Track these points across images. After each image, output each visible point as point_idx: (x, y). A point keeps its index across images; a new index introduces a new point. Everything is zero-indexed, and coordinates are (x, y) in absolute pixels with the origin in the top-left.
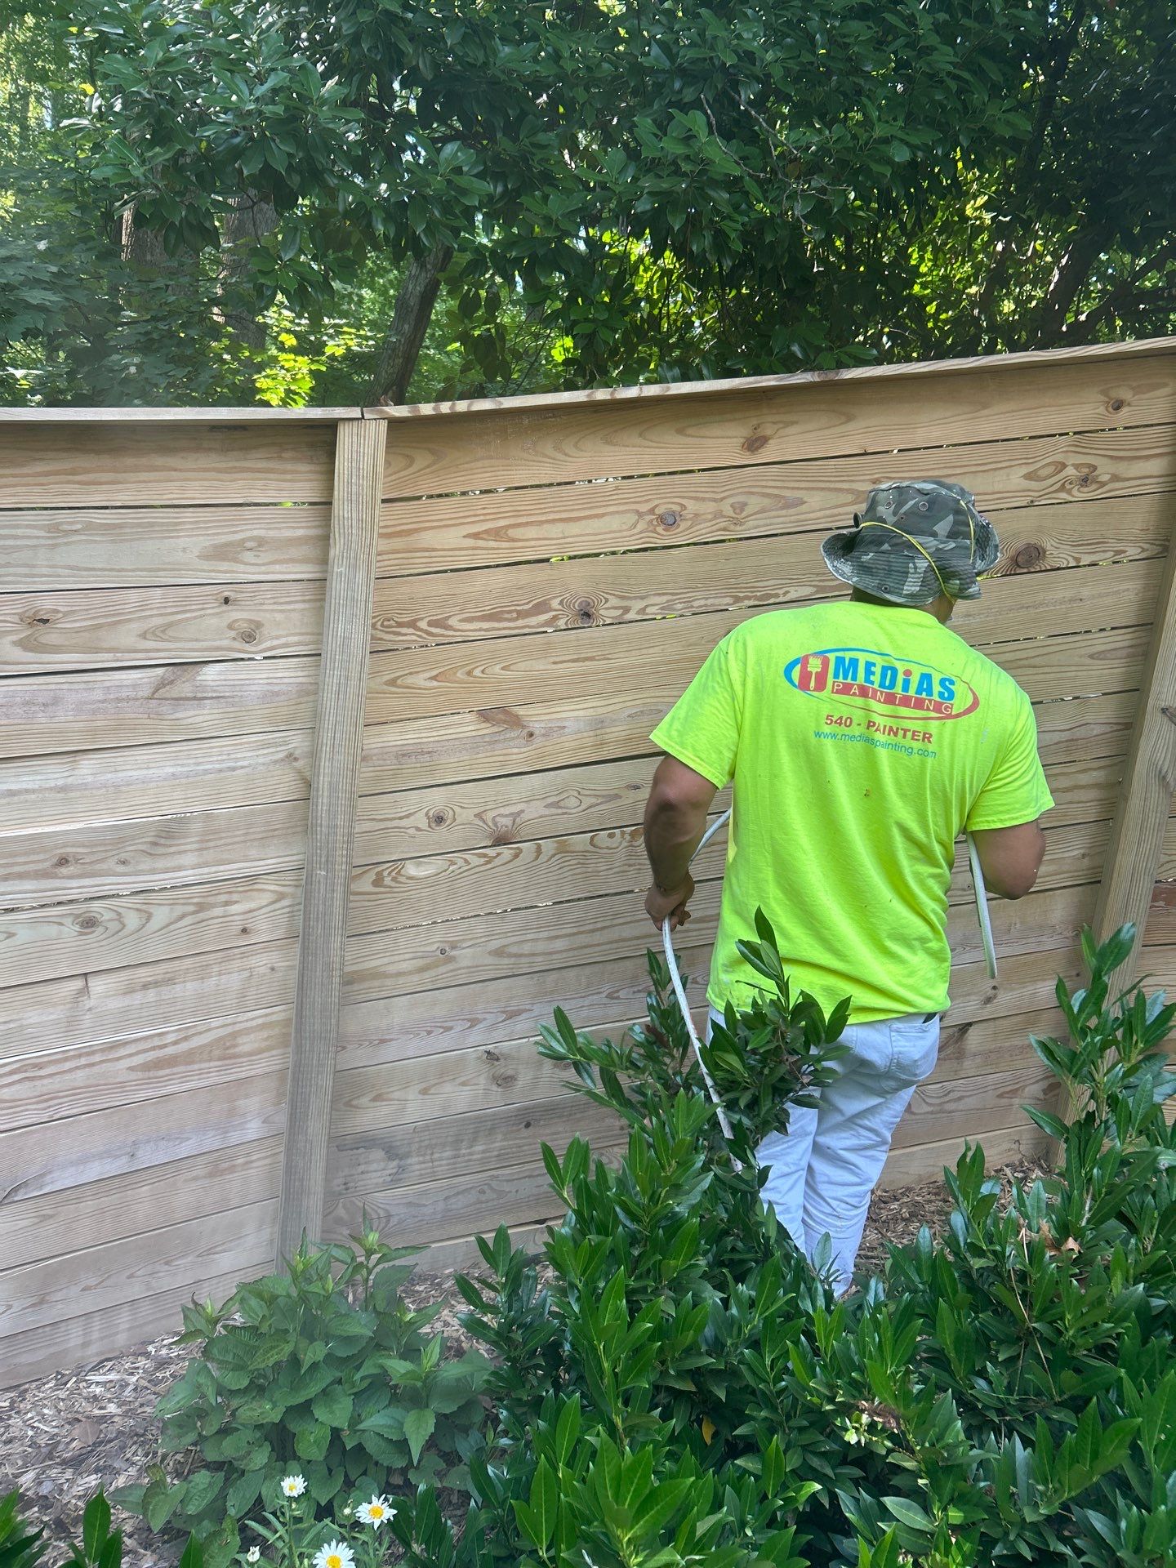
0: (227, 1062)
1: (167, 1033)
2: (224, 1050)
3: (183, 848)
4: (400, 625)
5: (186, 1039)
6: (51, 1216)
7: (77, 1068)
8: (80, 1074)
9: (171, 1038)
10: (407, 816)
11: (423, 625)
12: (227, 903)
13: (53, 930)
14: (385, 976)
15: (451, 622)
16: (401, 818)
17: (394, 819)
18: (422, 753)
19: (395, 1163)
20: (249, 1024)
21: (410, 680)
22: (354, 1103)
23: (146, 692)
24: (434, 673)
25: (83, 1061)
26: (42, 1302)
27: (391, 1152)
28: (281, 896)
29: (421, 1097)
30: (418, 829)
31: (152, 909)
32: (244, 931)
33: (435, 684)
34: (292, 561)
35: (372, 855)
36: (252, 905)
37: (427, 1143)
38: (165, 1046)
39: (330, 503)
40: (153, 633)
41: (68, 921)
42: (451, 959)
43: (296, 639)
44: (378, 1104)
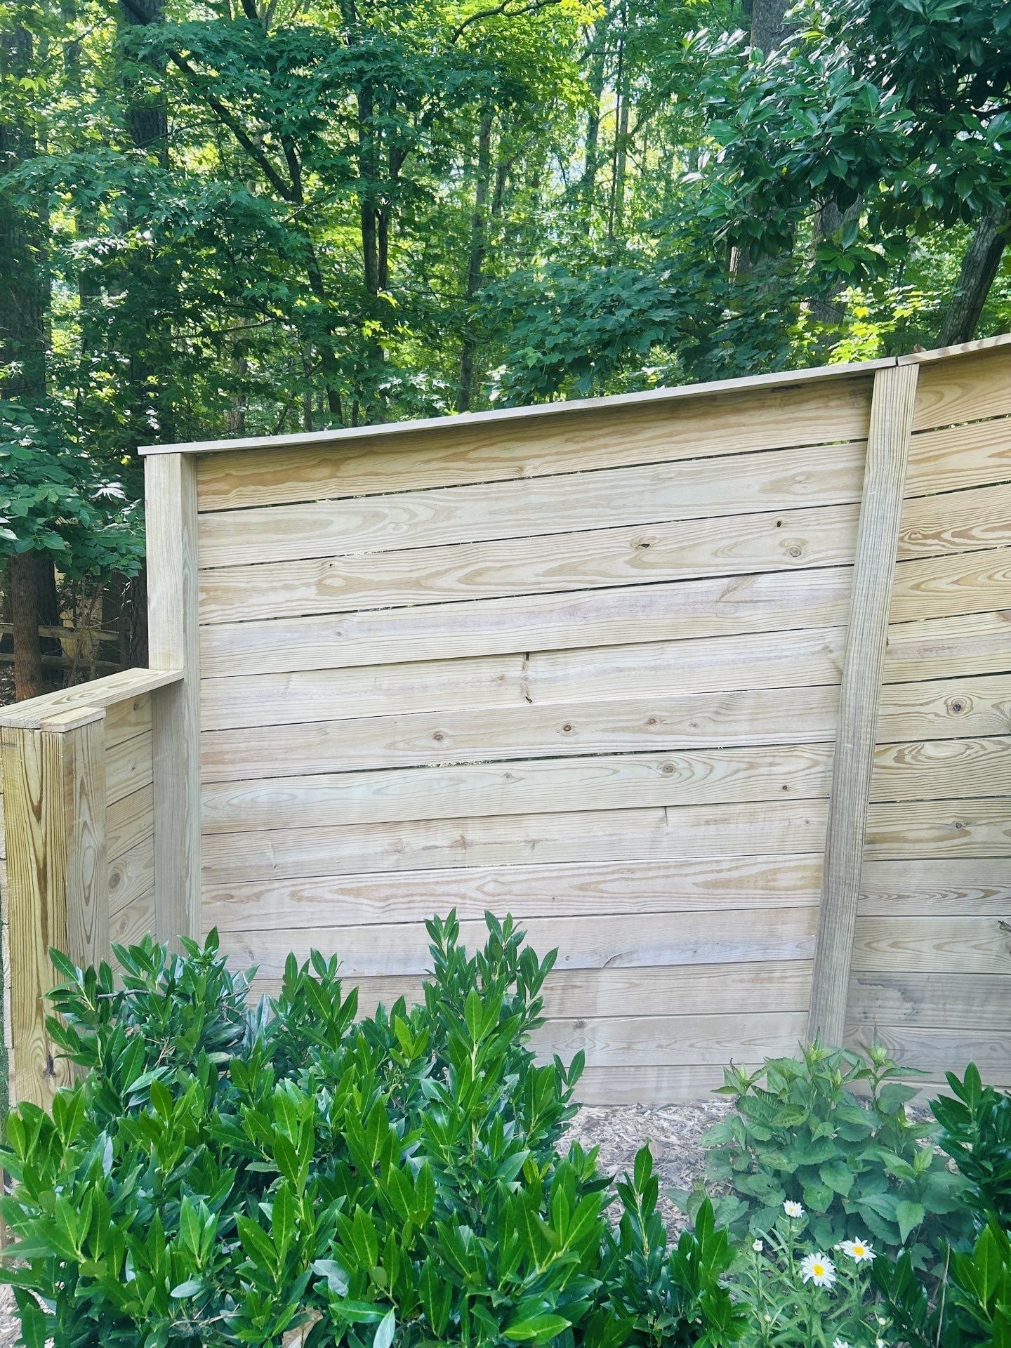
0: (768, 892)
1: (723, 861)
2: (767, 882)
3: (739, 718)
4: (925, 537)
5: (737, 868)
6: (636, 985)
7: (657, 877)
8: (659, 881)
9: (726, 865)
10: (927, 704)
11: (947, 536)
12: (771, 765)
13: (643, 771)
14: (905, 840)
15: (974, 532)
16: (921, 705)
17: (915, 705)
18: (943, 648)
19: (909, 1005)
20: (787, 864)
21: (933, 585)
22: (874, 945)
23: (715, 597)
24: (956, 578)
25: (662, 872)
26: (629, 1048)
27: (906, 994)
28: (816, 764)
29: (936, 951)
30: (936, 715)
31: (714, 763)
32: (785, 788)
33: (956, 587)
34: (835, 489)
35: (895, 735)
36: (792, 768)
37: (940, 993)
38: (720, 871)
39: (867, 440)
40: (722, 551)
41: (654, 765)
42: (967, 833)
43: (834, 552)
44: (895, 950)
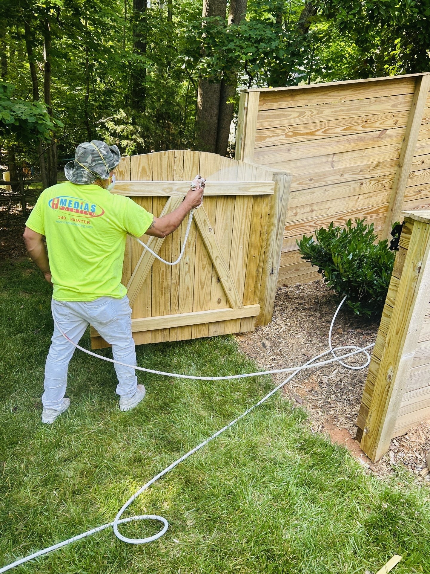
0: (378, 214)
1: (370, 207)
2: (377, 211)
3: (378, 169)
5: (372, 209)
7: (356, 214)
10: (417, 162)
13: (356, 185)
14: (408, 197)
17: (414, 162)
18: (422, 148)
20: (382, 206)
21: (422, 132)
23: (378, 136)
24: (428, 130)
28: (391, 180)
30: (419, 165)
31: (371, 181)
32: (384, 186)
34: (406, 106)
36: (386, 181)
38: (369, 210)
40: (382, 123)
41: (359, 183)
42: (421, 193)
43: (403, 123)
